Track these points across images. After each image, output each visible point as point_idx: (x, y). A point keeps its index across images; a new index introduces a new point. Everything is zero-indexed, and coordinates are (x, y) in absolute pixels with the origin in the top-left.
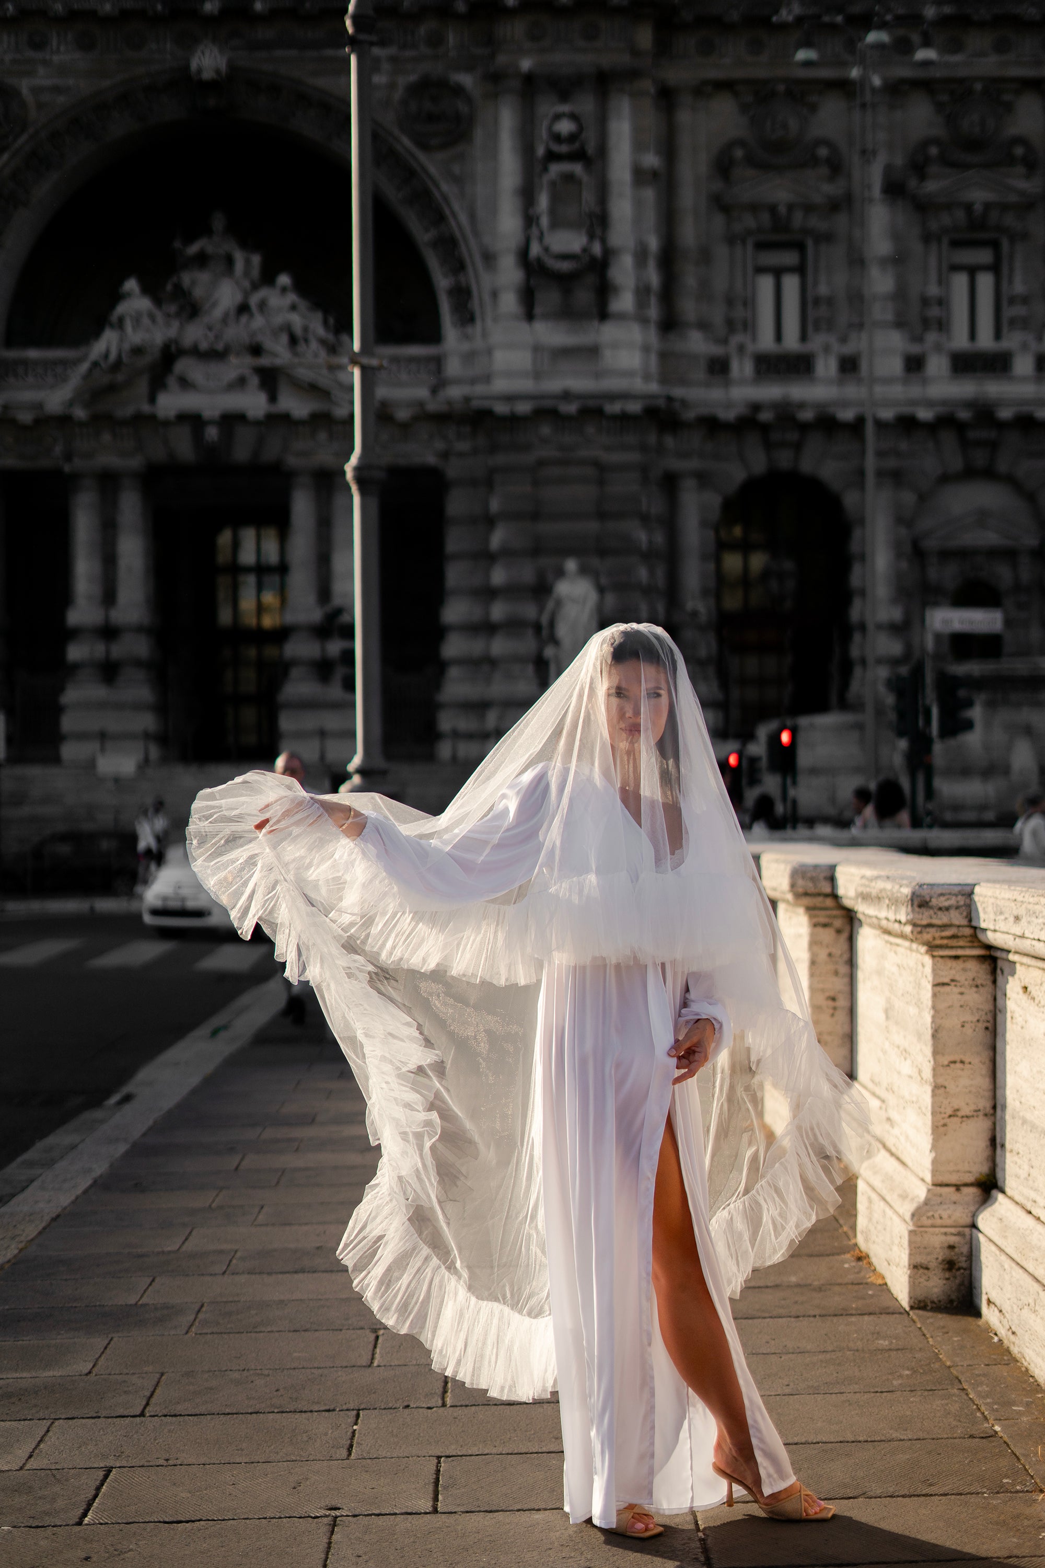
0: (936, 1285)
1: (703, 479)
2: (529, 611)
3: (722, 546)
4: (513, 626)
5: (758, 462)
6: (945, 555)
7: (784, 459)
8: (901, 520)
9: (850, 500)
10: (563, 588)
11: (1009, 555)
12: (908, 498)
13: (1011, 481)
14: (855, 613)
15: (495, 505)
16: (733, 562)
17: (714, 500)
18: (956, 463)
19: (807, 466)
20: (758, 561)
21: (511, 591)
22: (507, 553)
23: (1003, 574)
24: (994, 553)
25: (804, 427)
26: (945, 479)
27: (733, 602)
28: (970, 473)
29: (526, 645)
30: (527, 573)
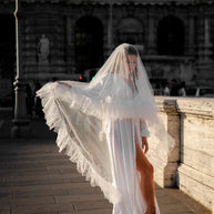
0: (169, 183)
1: (72, 17)
2: (34, 46)
3: (76, 32)
4: (31, 49)
5: (84, 13)
6: (124, 34)
7: (89, 13)
8: (114, 26)
9: (104, 22)
10: (41, 41)
11: (137, 34)
12: (116, 22)
13: (137, 18)
14: (105, 46)
15: (27, 22)
16: (78, 35)
17: (74, 22)
18: (126, 14)
19: (94, 14)
20: (84, 35)
21: (30, 41)
22: (29, 33)
23: (136, 38)
24: (133, 33)
25: (94, 6)
26: (124, 18)
27: (78, 43)
28: (129, 16)
29: (34, 53)
30: (34, 37)
